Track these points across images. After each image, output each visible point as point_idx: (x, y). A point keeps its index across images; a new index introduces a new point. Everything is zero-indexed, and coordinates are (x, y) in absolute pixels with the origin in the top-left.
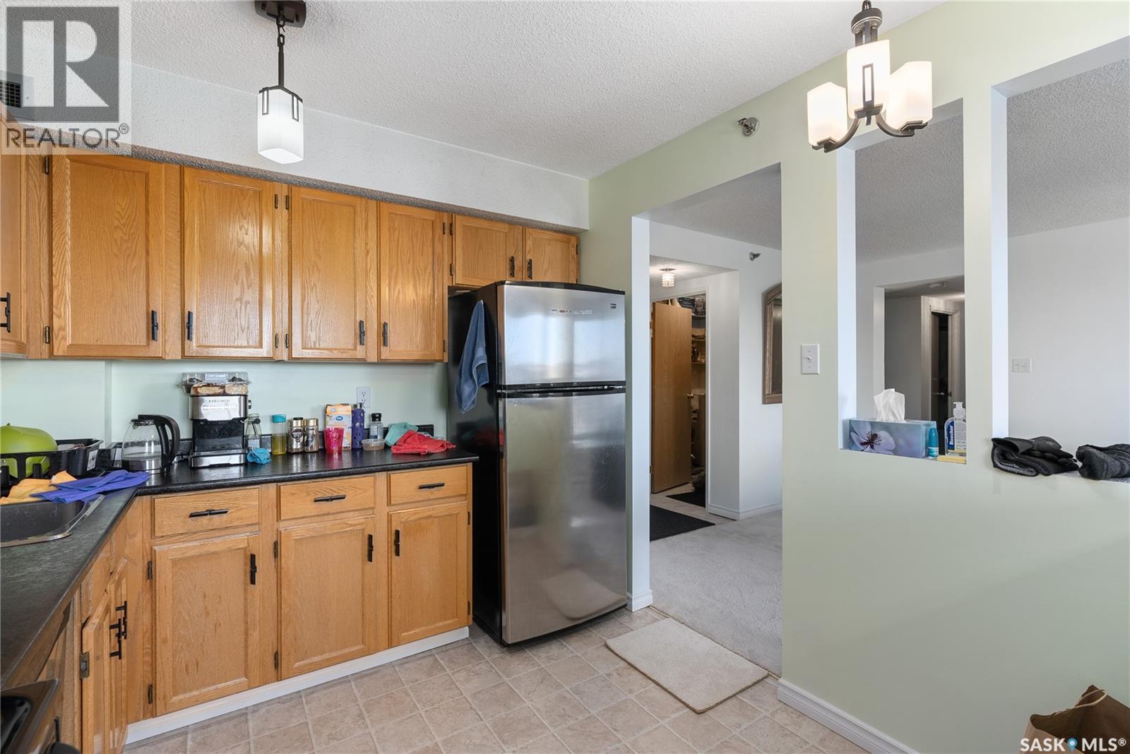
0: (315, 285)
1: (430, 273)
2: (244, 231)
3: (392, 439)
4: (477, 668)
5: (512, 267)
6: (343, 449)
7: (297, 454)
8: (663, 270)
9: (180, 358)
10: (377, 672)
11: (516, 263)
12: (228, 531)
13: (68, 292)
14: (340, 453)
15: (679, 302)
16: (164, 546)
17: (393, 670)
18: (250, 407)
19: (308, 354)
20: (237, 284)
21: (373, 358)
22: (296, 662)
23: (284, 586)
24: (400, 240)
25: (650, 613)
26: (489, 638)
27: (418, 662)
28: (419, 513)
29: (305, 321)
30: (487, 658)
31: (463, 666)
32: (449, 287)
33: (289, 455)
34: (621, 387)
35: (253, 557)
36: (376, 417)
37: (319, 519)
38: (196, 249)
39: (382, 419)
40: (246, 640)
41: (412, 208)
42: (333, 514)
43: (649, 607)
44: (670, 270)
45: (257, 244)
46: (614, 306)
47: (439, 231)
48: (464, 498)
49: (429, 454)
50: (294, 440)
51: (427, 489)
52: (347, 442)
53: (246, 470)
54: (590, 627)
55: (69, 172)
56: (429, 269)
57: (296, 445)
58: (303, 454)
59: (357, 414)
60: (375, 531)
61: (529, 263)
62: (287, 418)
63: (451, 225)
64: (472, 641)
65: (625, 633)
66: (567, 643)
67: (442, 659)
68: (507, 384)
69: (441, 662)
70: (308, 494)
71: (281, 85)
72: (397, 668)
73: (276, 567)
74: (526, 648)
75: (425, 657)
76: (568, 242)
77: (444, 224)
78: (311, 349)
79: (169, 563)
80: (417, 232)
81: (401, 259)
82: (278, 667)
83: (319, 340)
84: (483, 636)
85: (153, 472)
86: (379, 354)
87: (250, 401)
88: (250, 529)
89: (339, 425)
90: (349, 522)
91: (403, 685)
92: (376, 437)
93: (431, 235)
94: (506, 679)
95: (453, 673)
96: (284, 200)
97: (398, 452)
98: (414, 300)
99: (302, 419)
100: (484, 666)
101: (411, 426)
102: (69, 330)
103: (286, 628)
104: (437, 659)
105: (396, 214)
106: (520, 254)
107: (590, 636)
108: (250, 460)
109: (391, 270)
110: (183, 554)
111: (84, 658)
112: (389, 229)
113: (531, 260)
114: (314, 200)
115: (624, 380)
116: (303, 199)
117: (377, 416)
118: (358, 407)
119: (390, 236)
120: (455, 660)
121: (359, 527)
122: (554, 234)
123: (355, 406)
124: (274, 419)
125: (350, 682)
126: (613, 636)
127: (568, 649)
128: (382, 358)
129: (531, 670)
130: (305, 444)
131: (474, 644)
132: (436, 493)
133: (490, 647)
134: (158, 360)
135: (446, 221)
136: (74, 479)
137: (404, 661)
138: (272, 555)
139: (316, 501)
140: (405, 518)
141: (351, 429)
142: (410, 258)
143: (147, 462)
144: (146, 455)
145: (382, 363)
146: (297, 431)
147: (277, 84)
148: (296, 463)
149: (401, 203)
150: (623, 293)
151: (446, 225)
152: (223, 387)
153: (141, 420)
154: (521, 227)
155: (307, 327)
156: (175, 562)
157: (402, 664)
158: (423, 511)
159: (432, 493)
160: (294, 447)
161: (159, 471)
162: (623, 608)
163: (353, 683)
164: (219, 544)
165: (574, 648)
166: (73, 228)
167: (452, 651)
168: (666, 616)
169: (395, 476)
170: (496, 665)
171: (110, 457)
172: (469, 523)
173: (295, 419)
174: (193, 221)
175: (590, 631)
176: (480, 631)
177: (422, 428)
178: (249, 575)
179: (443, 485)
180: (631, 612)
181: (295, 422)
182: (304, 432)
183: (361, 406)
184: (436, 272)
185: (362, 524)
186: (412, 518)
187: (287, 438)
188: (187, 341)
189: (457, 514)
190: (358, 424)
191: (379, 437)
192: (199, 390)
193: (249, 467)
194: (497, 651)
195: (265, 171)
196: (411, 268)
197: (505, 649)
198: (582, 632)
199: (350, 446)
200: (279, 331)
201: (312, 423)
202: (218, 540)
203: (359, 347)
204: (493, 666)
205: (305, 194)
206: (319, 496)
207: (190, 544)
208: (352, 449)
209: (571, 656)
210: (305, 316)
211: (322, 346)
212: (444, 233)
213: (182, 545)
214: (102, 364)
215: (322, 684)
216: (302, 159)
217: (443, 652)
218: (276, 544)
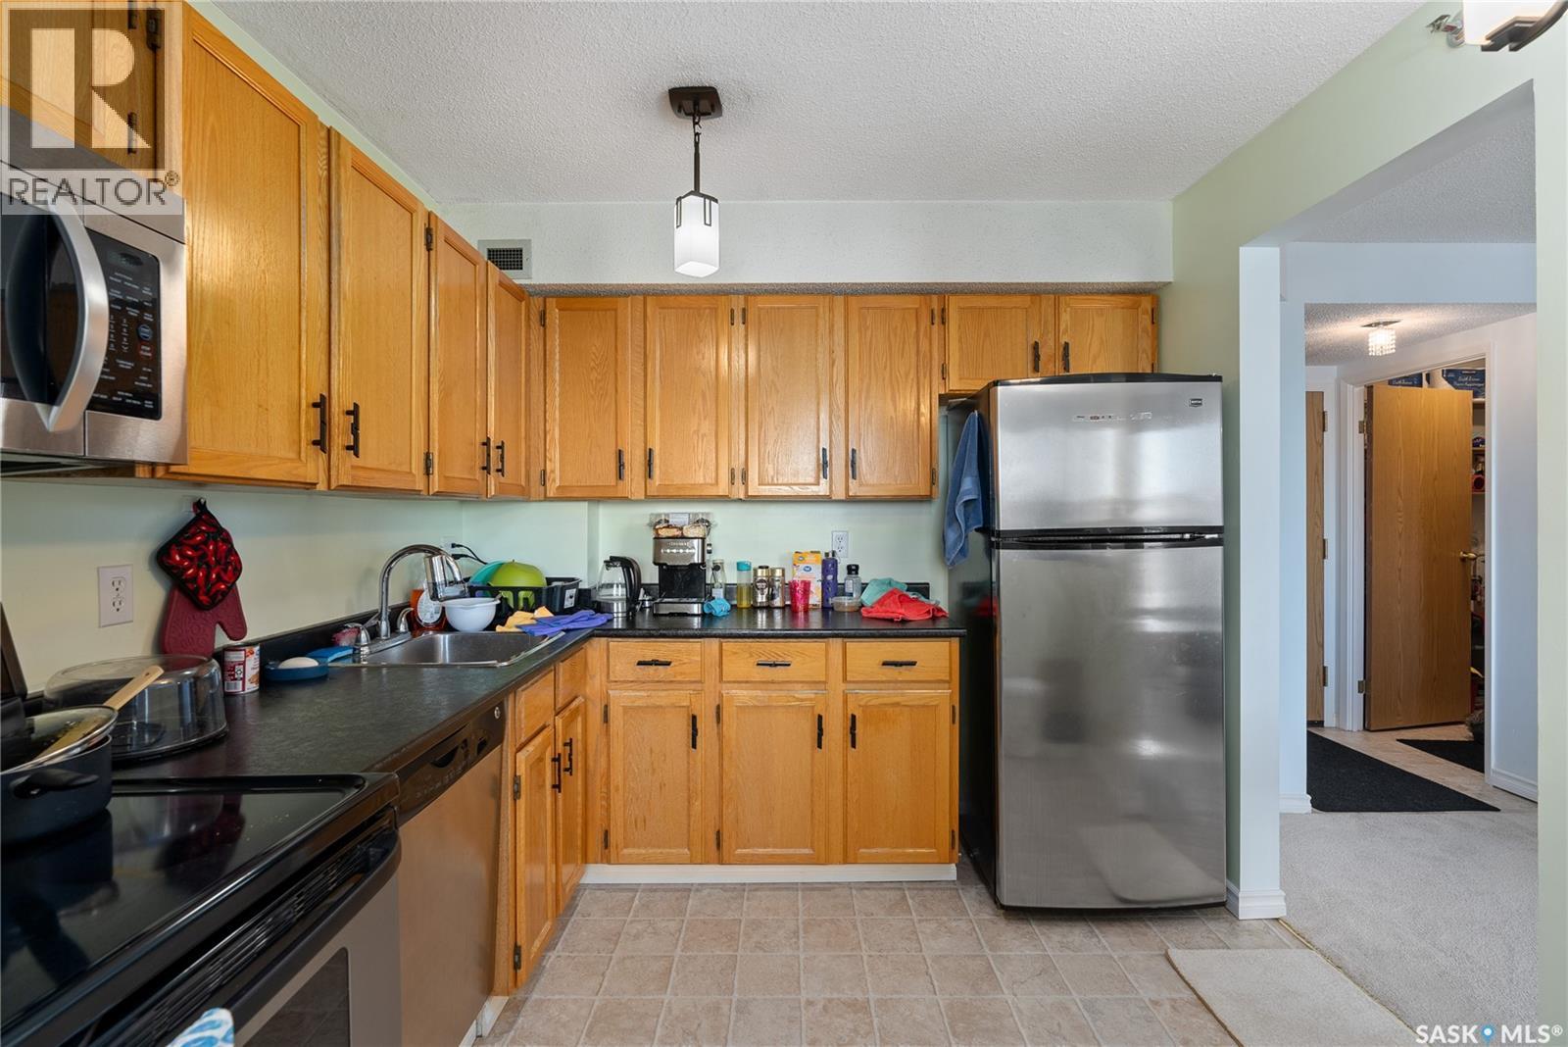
0: (773, 408)
1: (913, 380)
2: (701, 357)
3: (869, 597)
4: (954, 924)
5: (1037, 357)
6: (810, 607)
7: (761, 608)
8: (1370, 325)
9: (643, 498)
10: (829, 889)
11: (1042, 352)
12: (672, 686)
13: (557, 436)
14: (806, 611)
15: (1447, 379)
16: (617, 692)
17: (849, 892)
18: (710, 552)
19: (766, 491)
20: (694, 413)
21: (840, 494)
22: (737, 848)
23: (726, 757)
24: (874, 341)
25: (1275, 928)
26: (984, 891)
27: (882, 893)
28: (883, 697)
29: (762, 450)
30: (971, 915)
31: (937, 915)
32: (940, 395)
33: (754, 609)
34: (1216, 536)
35: (694, 718)
36: (853, 570)
37: (762, 686)
38: (658, 383)
39: (860, 571)
40: (689, 810)
41: (891, 297)
42: (779, 683)
43: (1277, 919)
44: (1386, 324)
45: (713, 369)
46: (1197, 403)
47: (925, 321)
48: (947, 685)
49: (904, 621)
50: (759, 592)
51: (893, 667)
52: (815, 598)
53: (703, 621)
54: (1150, 920)
55: (557, 321)
56: (912, 375)
57: (761, 599)
58: (769, 609)
59: (829, 565)
60: (826, 710)
61: (1064, 349)
62: (753, 566)
63: (943, 310)
64: (959, 886)
65: (1212, 948)
66: (1101, 932)
67: (912, 898)
68: (1001, 529)
69: (910, 902)
70: (751, 656)
71: (696, 192)
72: (854, 892)
73: (718, 733)
74: (1033, 919)
75: (892, 889)
76: (1135, 307)
77: (932, 311)
78: (769, 485)
79: (621, 710)
80: (896, 327)
81: (875, 364)
82: (718, 849)
83: (777, 473)
84: (976, 884)
85: (620, 615)
86: (847, 489)
87: (710, 545)
88: (693, 686)
89: (806, 576)
90: (796, 695)
91: (855, 914)
92: (851, 595)
93: (914, 329)
94: (987, 951)
95: (920, 921)
96: (740, 313)
97: (870, 615)
98: (891, 418)
99: (767, 567)
100: (963, 925)
101: (897, 583)
102: (557, 472)
103: (727, 806)
104: (905, 896)
105: (868, 308)
106: (1051, 336)
107: (1145, 935)
108: (706, 611)
109: (861, 380)
110: (633, 702)
111: (516, 780)
112: (860, 331)
113: (1067, 344)
114: (771, 308)
115: (1221, 524)
116: (759, 308)
117: (854, 567)
118: (830, 556)
119: (860, 338)
120: (928, 905)
121: (808, 703)
122: (1113, 298)
123: (827, 554)
124: (740, 566)
125: (797, 890)
126: (1186, 946)
127: (1099, 941)
128: (850, 494)
129: (1028, 952)
130: (771, 597)
131: (960, 891)
132: (904, 673)
133: (981, 902)
134: (625, 500)
135: (936, 306)
136: (551, 615)
137: (867, 886)
138: (715, 720)
139: (758, 664)
140: (865, 701)
141: (820, 583)
142: (886, 363)
143: (615, 605)
144: (615, 597)
145: (852, 500)
146: (762, 581)
147: (693, 189)
148: (761, 618)
149: (876, 293)
150: (1218, 379)
151: (936, 312)
152: (681, 529)
153: (612, 562)
154: (1052, 296)
155: (764, 459)
156: (626, 709)
157: (862, 889)
158: (890, 695)
159: (900, 672)
160: (759, 600)
161: (625, 615)
162: (1219, 907)
163: (800, 893)
164: (662, 697)
165: (1109, 944)
166: (561, 374)
167: (928, 892)
168: (1307, 944)
169: (853, 646)
170: (980, 929)
171: (590, 597)
172: (954, 722)
173: (761, 567)
174: (655, 352)
175: (1147, 926)
176: (974, 876)
177: (912, 587)
178: (691, 737)
179: (913, 664)
180: (1236, 917)
181: (760, 571)
182: (770, 584)
183: (833, 555)
184: (922, 378)
185: (811, 700)
186: (873, 702)
187: (753, 589)
188: (648, 480)
189: (936, 706)
190: (830, 577)
191: (854, 595)
192: (660, 532)
193: (706, 619)
194: (988, 910)
195: (720, 285)
196: (887, 376)
197: (1002, 911)
198: (1134, 924)
199: (820, 603)
200: (735, 465)
201: (778, 573)
202: (664, 694)
203: (823, 481)
204: (977, 929)
205: (763, 303)
206: (763, 659)
207: (638, 694)
208: (823, 607)
209: (1100, 953)
210: (762, 445)
211: (780, 482)
212: (933, 324)
213: (633, 694)
214: (585, 505)
215: (769, 884)
216: (717, 269)
217: (917, 889)
218: (718, 707)
